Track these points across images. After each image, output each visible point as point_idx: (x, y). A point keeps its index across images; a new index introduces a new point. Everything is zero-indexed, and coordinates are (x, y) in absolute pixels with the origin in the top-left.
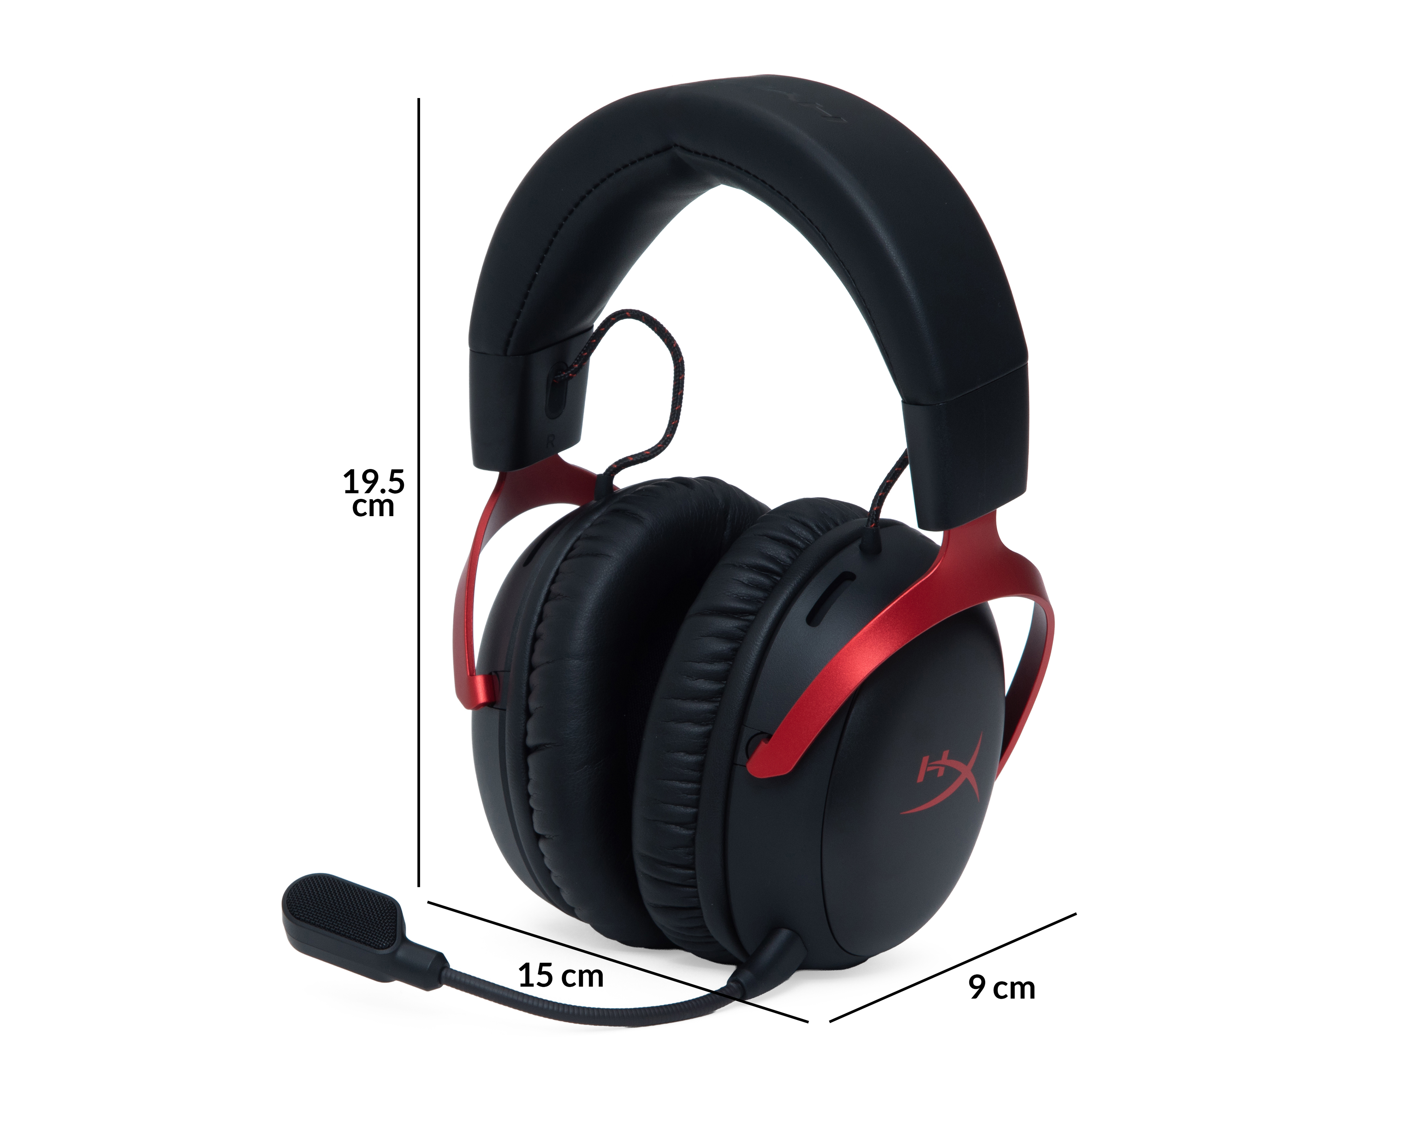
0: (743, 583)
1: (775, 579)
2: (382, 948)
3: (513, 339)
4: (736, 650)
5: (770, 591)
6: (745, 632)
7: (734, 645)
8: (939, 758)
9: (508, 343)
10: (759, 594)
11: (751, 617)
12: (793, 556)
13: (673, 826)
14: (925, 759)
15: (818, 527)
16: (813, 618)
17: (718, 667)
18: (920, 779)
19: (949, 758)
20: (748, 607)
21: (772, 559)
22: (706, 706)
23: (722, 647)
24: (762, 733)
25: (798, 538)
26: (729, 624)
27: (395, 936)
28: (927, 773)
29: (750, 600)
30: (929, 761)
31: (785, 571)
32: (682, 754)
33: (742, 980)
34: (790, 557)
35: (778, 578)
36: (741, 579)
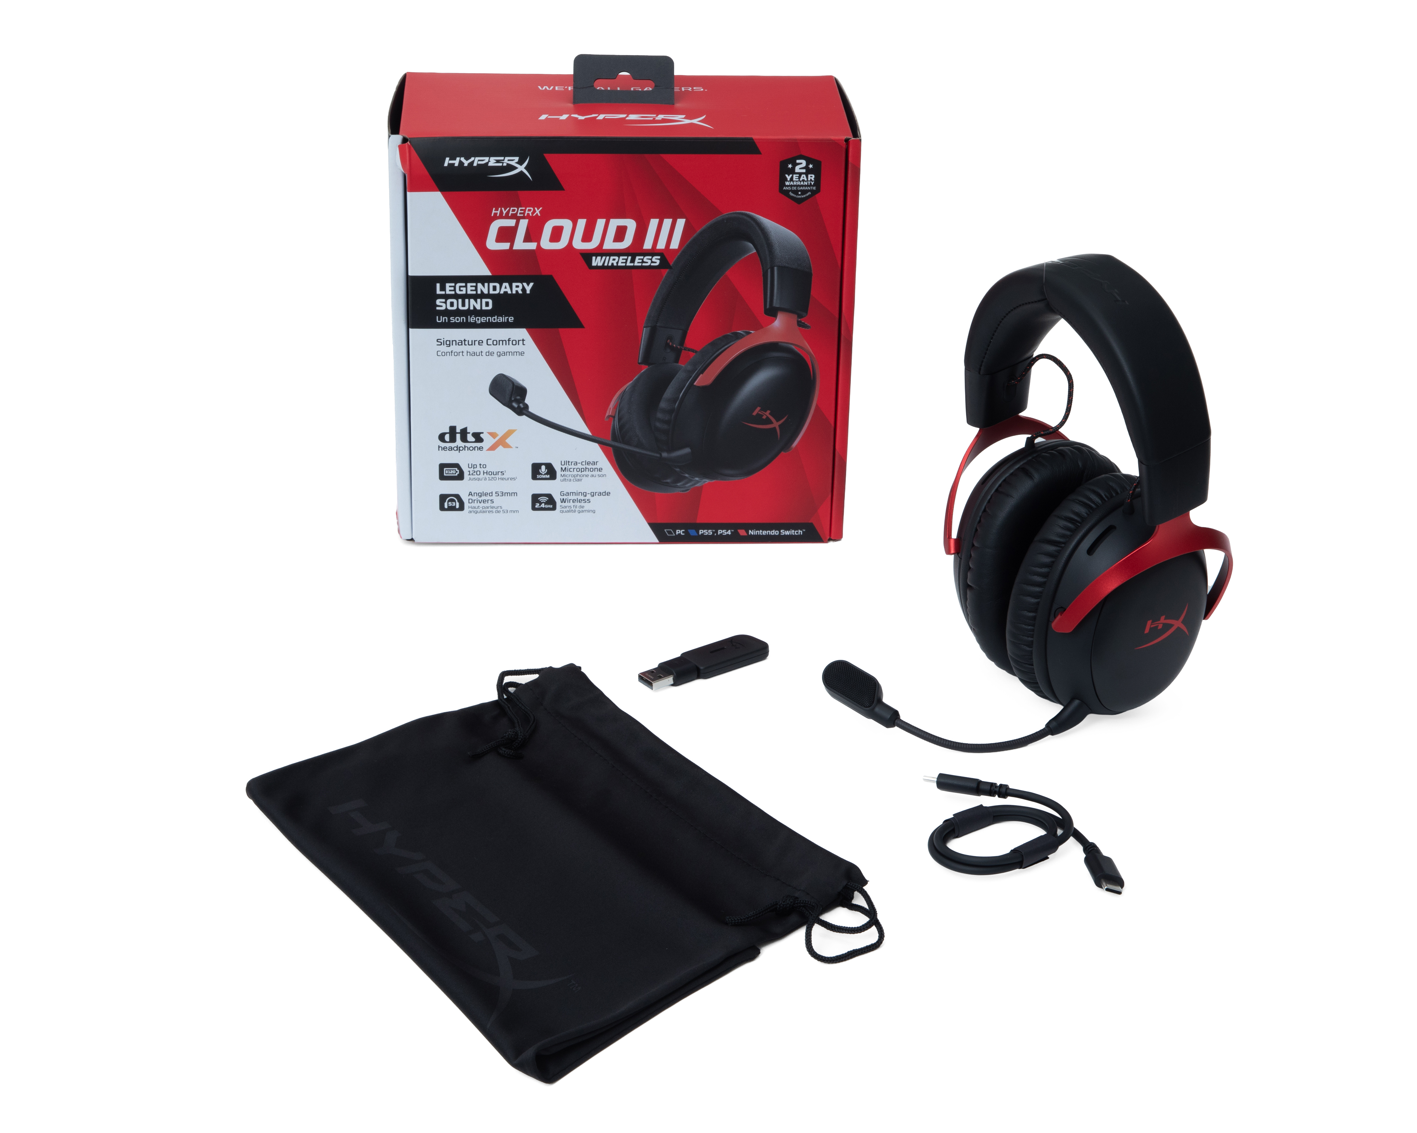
0: (1061, 527)
1: (1078, 525)
2: (866, 707)
3: (982, 368)
4: (1053, 562)
5: (1074, 532)
6: (1059, 553)
7: (1053, 560)
8: (1159, 620)
9: (980, 369)
10: (1068, 533)
11: (1063, 545)
12: (1088, 513)
13: (1023, 646)
14: (1149, 622)
15: (1105, 495)
16: (1091, 551)
17: (1044, 570)
18: (1147, 631)
19: (1165, 619)
20: (1061, 540)
21: (1077, 514)
22: (1038, 589)
23: (1047, 560)
24: (1062, 607)
25: (1093, 502)
26: (1051, 548)
27: (873, 701)
28: (1151, 628)
29: (1063, 536)
30: (1152, 622)
31: (1083, 520)
32: (1026, 612)
33: (1051, 727)
34: (1087, 514)
35: (1079, 525)
36: (1060, 525)
